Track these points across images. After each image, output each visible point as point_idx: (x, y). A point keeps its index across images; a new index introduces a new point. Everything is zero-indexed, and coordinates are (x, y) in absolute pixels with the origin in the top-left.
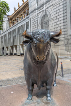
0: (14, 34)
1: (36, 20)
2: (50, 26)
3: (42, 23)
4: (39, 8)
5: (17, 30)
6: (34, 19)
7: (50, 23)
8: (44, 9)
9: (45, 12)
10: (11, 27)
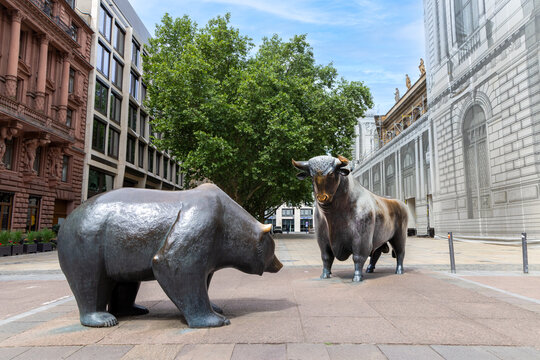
0: (390, 171)
1: (449, 123)
2: (490, 138)
3: (465, 132)
4: (455, 87)
5: (398, 159)
6: (443, 120)
7: (489, 130)
8: (471, 87)
9: (474, 97)
10: (384, 147)
